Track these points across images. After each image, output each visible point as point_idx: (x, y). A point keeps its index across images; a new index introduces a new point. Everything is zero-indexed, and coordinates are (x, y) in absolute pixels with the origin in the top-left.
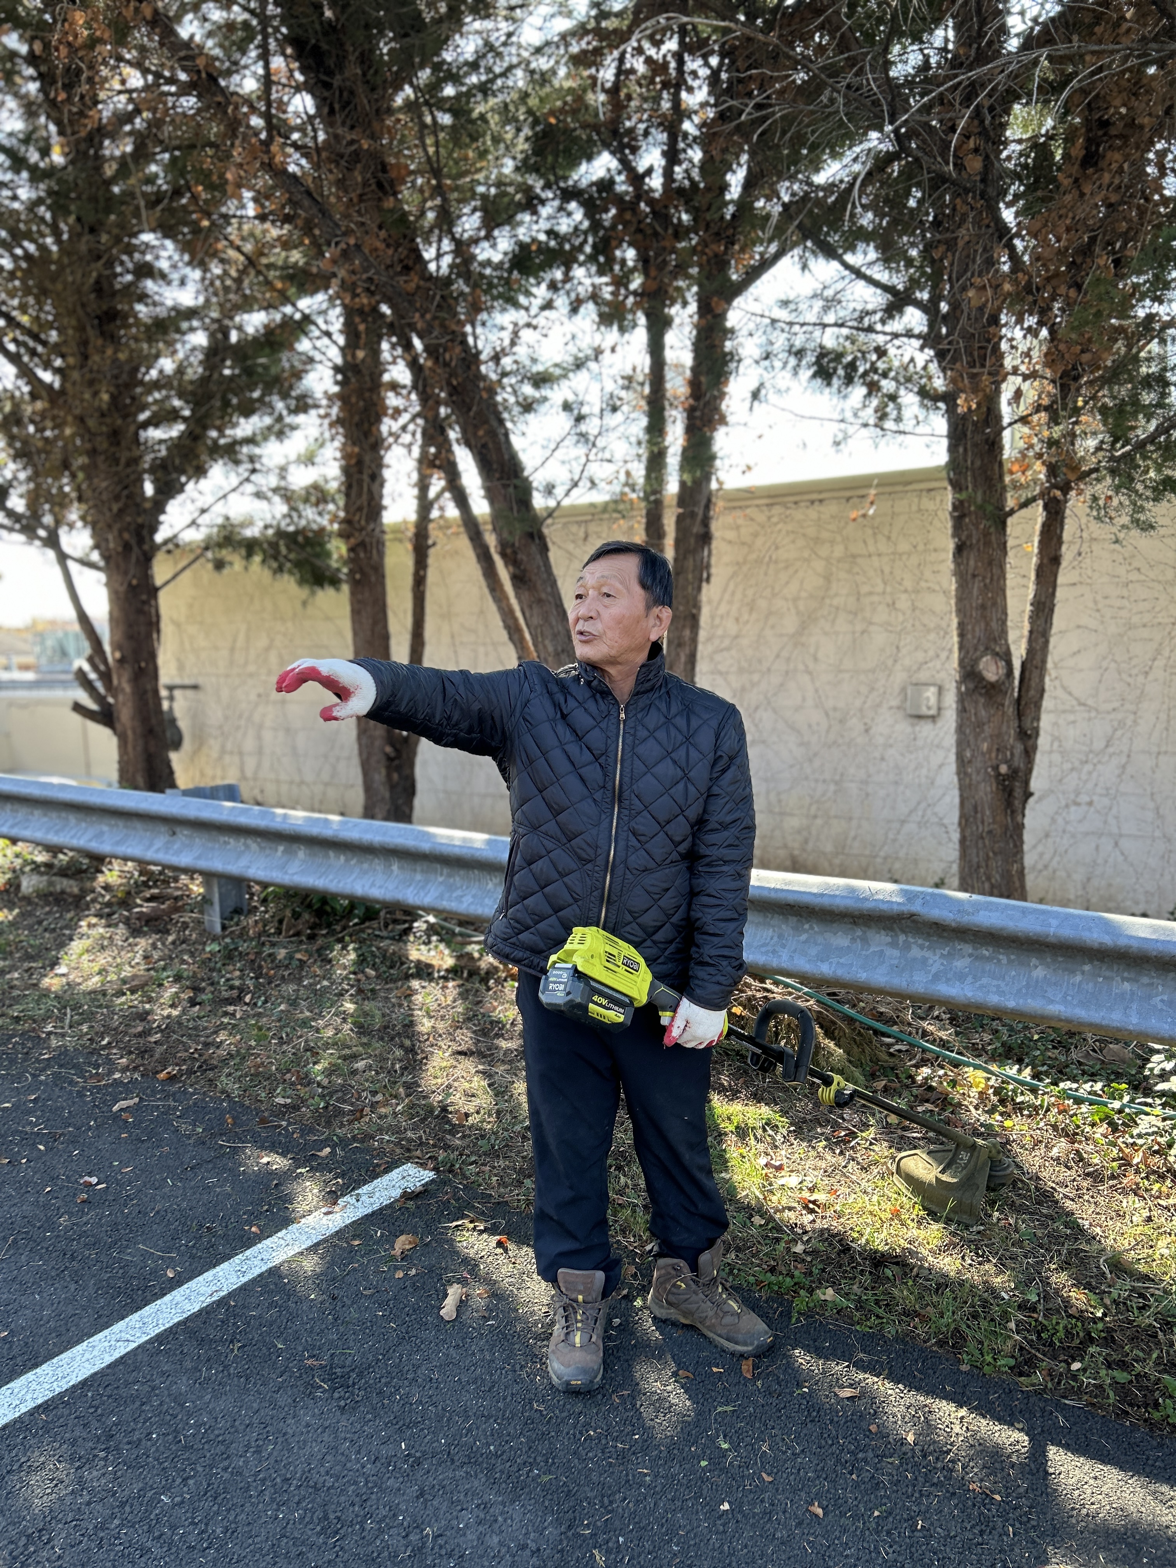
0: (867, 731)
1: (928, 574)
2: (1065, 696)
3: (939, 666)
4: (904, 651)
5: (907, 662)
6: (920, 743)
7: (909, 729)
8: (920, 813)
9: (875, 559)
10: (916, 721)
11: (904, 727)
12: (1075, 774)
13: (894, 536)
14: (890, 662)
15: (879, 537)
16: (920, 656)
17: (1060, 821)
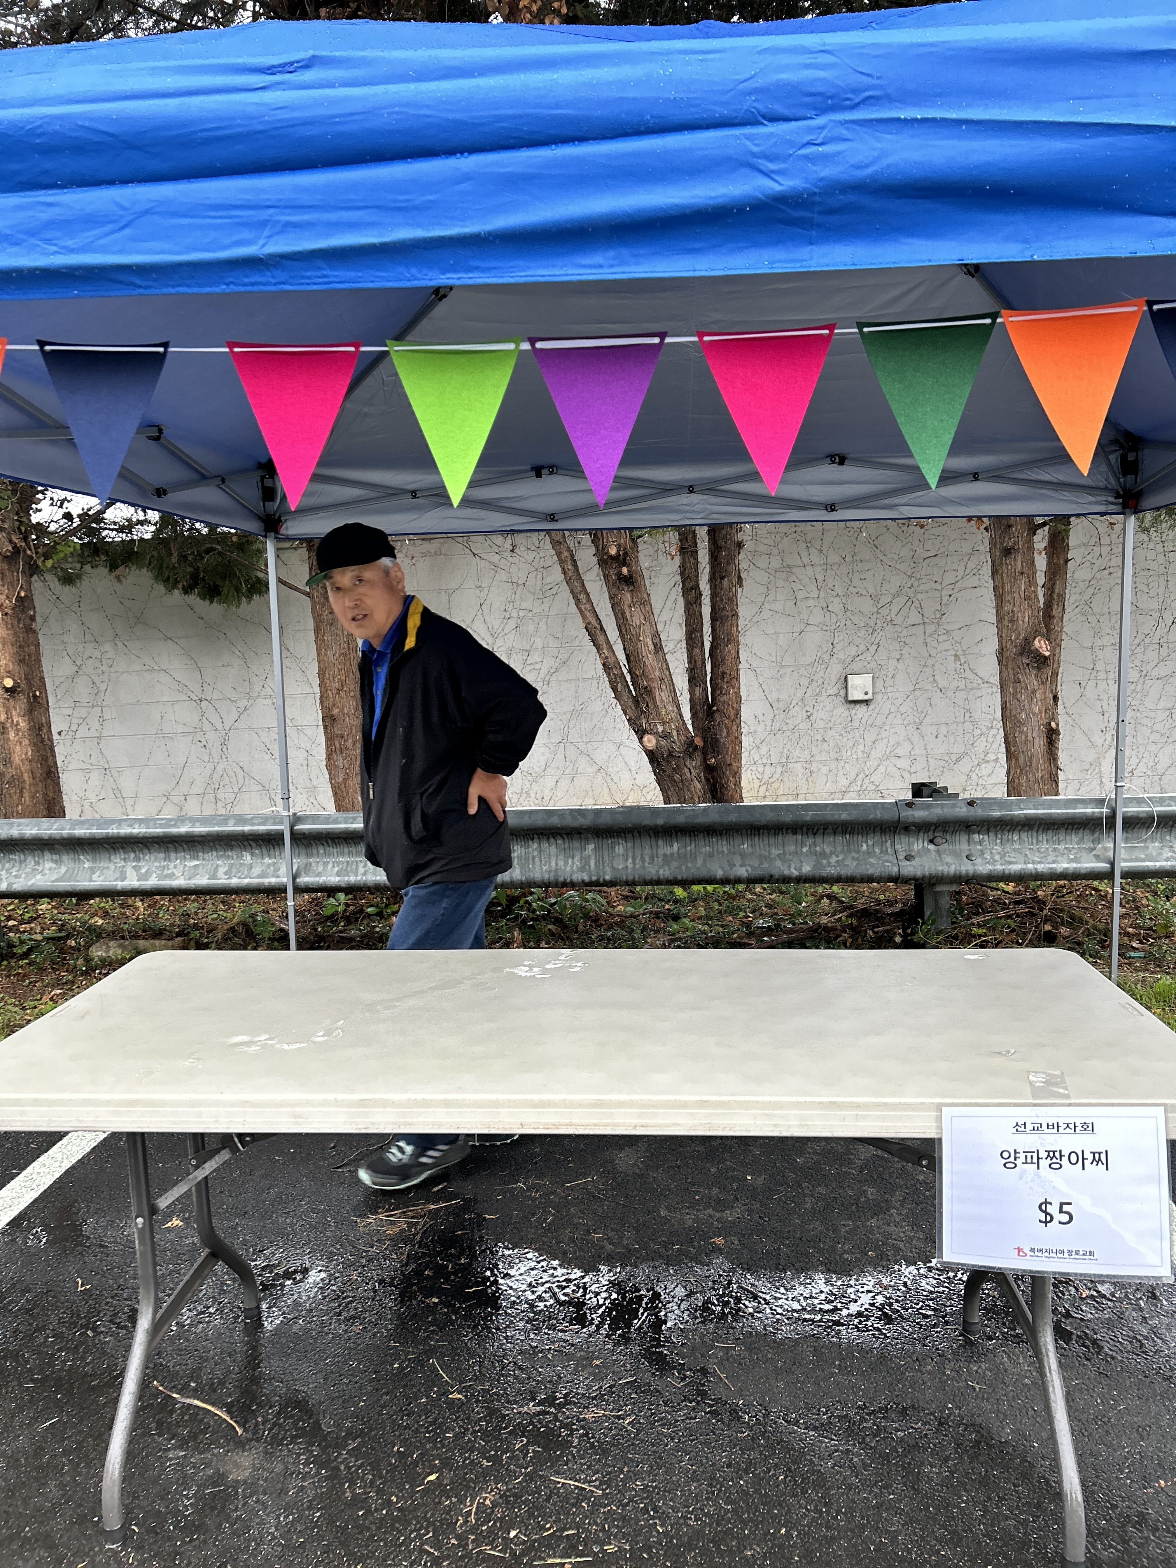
0: (809, 717)
1: (856, 581)
2: (973, 677)
3: (869, 659)
4: (838, 647)
5: (841, 656)
6: (856, 723)
7: (846, 713)
8: (859, 783)
9: (809, 569)
10: (852, 706)
11: (842, 711)
12: (983, 738)
13: (825, 549)
14: (826, 657)
15: (812, 550)
16: (853, 651)
17: (974, 776)
